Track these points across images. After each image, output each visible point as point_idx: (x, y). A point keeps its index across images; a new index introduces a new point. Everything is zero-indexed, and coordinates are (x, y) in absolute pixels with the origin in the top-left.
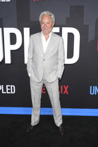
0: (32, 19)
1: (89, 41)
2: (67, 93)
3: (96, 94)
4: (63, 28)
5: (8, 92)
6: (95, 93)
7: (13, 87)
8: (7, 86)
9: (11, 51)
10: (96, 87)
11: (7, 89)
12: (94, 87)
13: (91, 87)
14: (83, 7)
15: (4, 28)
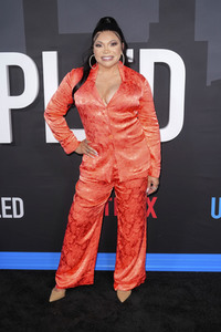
0: (63, 30)
1: (209, 84)
2: (154, 216)
4: (141, 50)
5: (5, 216)
7: (18, 203)
8: (4, 199)
9: (13, 112)
11: (4, 208)
13: (214, 199)
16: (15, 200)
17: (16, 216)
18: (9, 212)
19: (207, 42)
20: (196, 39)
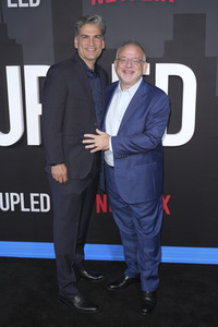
2: (167, 212)
4: (157, 65)
7: (45, 198)
8: (32, 195)
14: (204, 16)
15: (26, 67)
16: (42, 195)
17: (43, 210)
18: (37, 206)
19: (216, 58)
20: (207, 55)
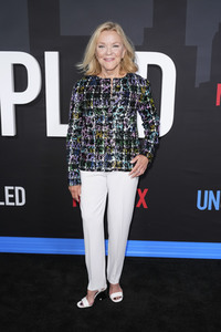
0: (64, 32)
1: (197, 86)
2: (145, 206)
3: (210, 208)
5: (8, 203)
6: (207, 206)
7: (20, 191)
8: (7, 188)
9: (17, 106)
10: (211, 192)
11: (7, 196)
12: (206, 192)
13: (199, 192)
19: (196, 47)
20: (187, 44)
